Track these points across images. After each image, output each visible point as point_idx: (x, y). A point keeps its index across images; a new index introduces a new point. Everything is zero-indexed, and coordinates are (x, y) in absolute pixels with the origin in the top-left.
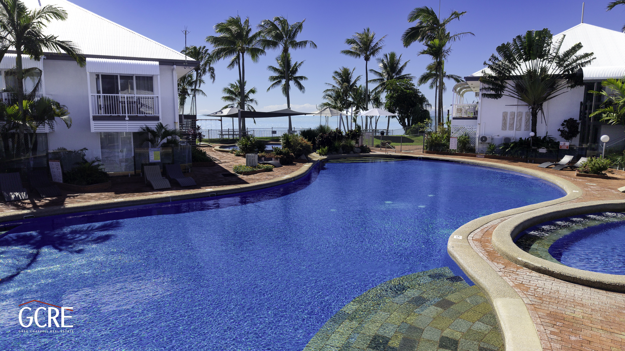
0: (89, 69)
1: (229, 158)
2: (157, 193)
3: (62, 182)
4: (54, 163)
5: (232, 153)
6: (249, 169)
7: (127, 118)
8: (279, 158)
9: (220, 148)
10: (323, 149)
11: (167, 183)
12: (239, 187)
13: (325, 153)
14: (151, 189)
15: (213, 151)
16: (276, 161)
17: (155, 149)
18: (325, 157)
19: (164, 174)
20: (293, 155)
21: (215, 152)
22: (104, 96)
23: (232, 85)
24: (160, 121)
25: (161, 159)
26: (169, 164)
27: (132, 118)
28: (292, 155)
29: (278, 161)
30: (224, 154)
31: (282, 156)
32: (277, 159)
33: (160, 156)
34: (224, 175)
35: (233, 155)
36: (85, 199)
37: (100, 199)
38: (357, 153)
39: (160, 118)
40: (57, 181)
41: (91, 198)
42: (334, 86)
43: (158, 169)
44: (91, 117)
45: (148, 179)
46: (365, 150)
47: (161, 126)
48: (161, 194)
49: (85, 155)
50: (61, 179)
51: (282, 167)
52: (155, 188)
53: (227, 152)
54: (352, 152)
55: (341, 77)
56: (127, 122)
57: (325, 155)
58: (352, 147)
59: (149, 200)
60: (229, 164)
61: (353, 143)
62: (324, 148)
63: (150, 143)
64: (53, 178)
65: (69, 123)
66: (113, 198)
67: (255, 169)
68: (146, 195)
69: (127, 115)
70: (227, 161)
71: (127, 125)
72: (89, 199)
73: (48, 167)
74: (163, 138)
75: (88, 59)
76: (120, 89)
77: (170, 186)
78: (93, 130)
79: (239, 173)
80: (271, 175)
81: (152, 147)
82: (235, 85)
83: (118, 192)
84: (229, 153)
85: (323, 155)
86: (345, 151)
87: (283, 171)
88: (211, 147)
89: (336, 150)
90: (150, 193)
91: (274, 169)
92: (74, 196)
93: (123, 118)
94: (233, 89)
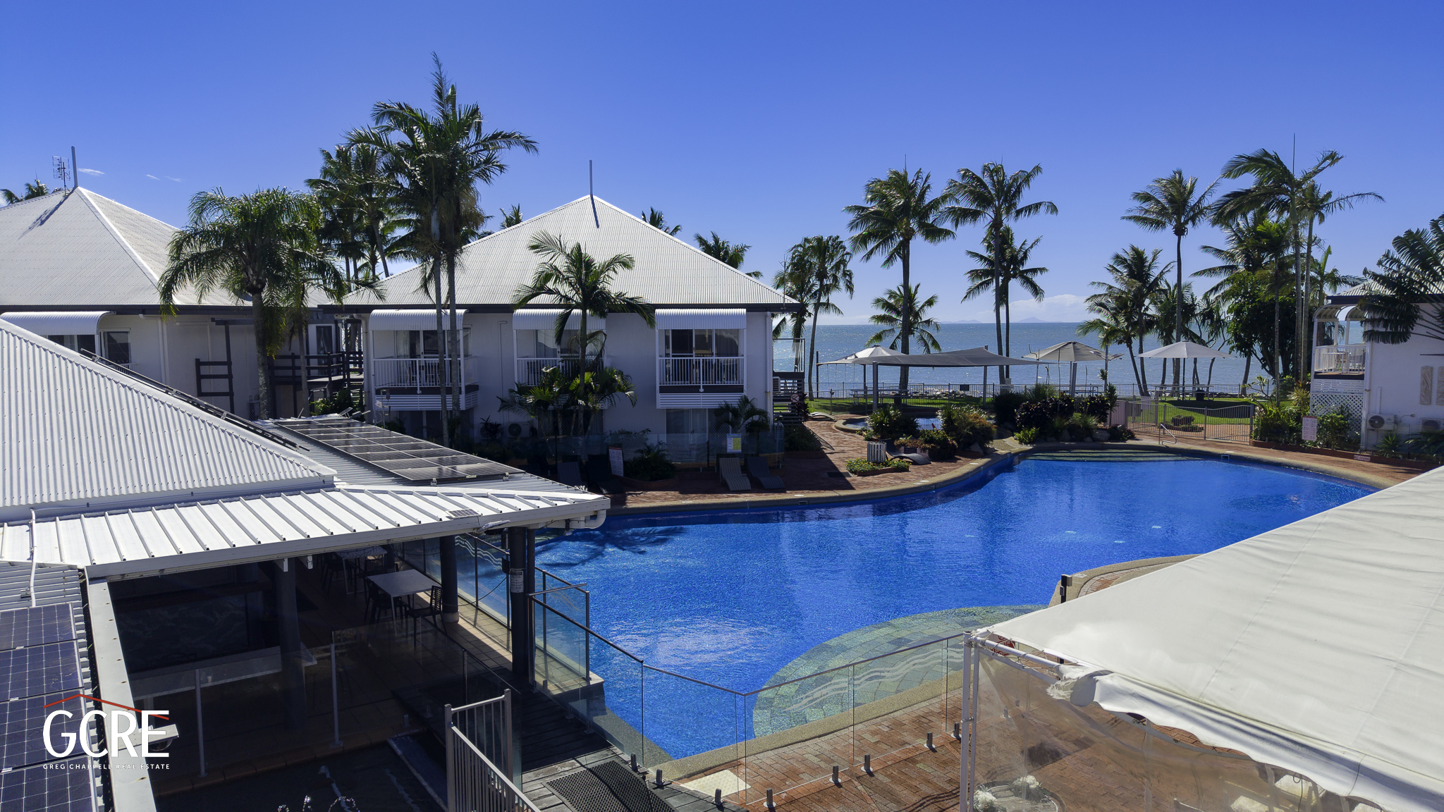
0: (660, 326)
1: (852, 445)
2: (733, 496)
3: (622, 475)
4: (615, 451)
5: (861, 435)
6: (868, 467)
7: (702, 390)
8: (927, 448)
9: (844, 424)
10: (1027, 432)
11: (747, 483)
12: (838, 495)
13: (1029, 439)
14: (726, 489)
15: (831, 430)
16: (923, 453)
17: (736, 435)
18: (1029, 447)
19: (745, 469)
20: (956, 444)
21: (834, 431)
22: (675, 360)
23: (892, 295)
24: (745, 393)
25: (742, 450)
26: (752, 455)
27: (708, 389)
28: (953, 444)
29: (926, 454)
30: (847, 436)
31: (933, 445)
32: (924, 450)
33: (740, 444)
34: (830, 474)
35: (863, 438)
36: (649, 498)
37: (666, 499)
38: (1099, 440)
39: (745, 388)
40: (617, 474)
41: (656, 498)
42: (1111, 287)
43: (738, 462)
44: (658, 389)
45: (724, 477)
46: (1118, 434)
47: (745, 401)
48: (738, 497)
49: (647, 439)
50: (622, 471)
51: (928, 465)
52: (731, 489)
53: (853, 432)
54: (1088, 439)
55: (1128, 266)
56: (701, 395)
57: (1030, 443)
58: (1088, 430)
59: (722, 504)
60: (846, 455)
61: (1093, 421)
62: (1030, 430)
63: (730, 427)
64: (612, 470)
65: (633, 400)
66: (681, 499)
67: (876, 467)
68: (719, 498)
69: (701, 385)
70: (846, 449)
71: (702, 401)
72: (654, 499)
73: (607, 455)
74: (746, 419)
75: (658, 311)
76: (694, 346)
77: (750, 488)
78: (659, 405)
79: (852, 473)
80: (899, 478)
81: (732, 432)
82: (898, 293)
83: (685, 491)
84: (856, 435)
85: (1026, 444)
86: (1074, 437)
87: (924, 472)
88: (831, 420)
89: (1057, 434)
90: (724, 495)
91: (911, 468)
92: (636, 494)
93: (695, 389)
94: (892, 301)
